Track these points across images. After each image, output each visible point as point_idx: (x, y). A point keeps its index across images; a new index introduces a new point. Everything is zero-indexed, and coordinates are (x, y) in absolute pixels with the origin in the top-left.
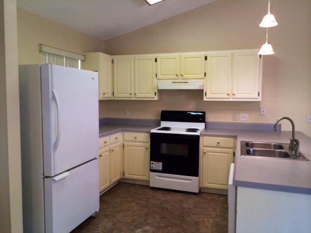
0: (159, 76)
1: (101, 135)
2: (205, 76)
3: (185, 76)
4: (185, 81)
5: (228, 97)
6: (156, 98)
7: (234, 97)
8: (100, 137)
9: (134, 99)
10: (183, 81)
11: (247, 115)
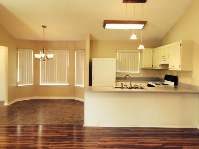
0: (161, 57)
2: (169, 56)
3: (165, 57)
6: (160, 68)
7: (174, 68)
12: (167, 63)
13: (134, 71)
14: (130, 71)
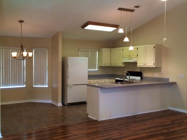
0: (124, 57)
1: (89, 79)
2: (137, 56)
3: (131, 56)
4: (132, 58)
5: (144, 65)
6: (123, 66)
7: (146, 65)
8: (88, 79)
9: (117, 66)
10: (131, 58)
11: (157, 74)
12: (136, 62)
13: (93, 69)
14: (90, 69)
